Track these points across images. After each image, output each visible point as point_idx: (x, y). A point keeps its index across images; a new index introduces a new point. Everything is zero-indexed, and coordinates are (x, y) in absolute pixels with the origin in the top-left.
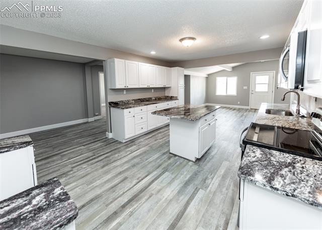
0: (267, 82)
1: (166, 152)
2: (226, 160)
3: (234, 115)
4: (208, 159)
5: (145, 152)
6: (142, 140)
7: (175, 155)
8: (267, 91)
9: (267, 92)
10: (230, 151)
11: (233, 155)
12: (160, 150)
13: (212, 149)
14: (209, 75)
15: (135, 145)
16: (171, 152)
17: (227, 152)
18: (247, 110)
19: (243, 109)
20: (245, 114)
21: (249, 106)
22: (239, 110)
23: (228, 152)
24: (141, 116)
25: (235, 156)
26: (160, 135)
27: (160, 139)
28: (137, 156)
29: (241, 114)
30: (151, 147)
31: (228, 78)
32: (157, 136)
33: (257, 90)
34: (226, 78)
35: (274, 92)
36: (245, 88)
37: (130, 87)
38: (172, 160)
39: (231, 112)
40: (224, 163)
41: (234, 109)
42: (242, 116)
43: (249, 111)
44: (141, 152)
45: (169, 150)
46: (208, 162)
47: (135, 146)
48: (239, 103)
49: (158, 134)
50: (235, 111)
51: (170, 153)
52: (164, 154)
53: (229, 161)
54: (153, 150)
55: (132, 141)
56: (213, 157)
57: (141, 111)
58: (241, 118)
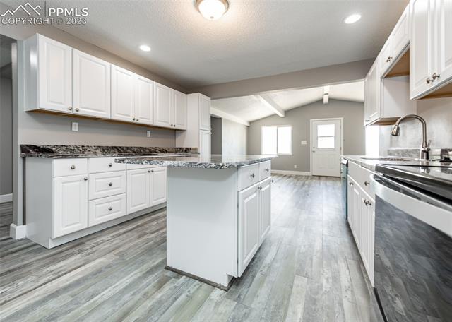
0: (333, 135)
1: (157, 267)
2: (300, 272)
3: (291, 183)
4: (258, 275)
5: (99, 271)
6: (106, 238)
7: (179, 273)
8: (333, 147)
9: (334, 150)
10: (303, 249)
11: (311, 259)
12: (143, 262)
13: (266, 248)
14: (250, 123)
15: (80, 252)
16: (169, 264)
17: (296, 253)
18: (307, 177)
19: (302, 176)
20: (307, 182)
21: (309, 171)
22: (296, 177)
23: (299, 253)
24: (109, 181)
25: (315, 259)
26: (155, 223)
27: (153, 233)
28: (66, 289)
29: (300, 183)
30: (121, 255)
31: (279, 128)
32: (147, 226)
33: (320, 146)
34: (275, 128)
35: (342, 149)
36: (304, 143)
37: (83, 112)
38: (167, 287)
39: (286, 181)
40: (296, 282)
41: (290, 177)
42: (303, 185)
43: (311, 179)
44: (87, 273)
45: (165, 260)
46: (261, 283)
47: (78, 256)
48: (295, 166)
49: (151, 221)
50: (291, 178)
51: (168, 268)
52: (150, 271)
53: (306, 275)
54: (124, 262)
55: (77, 243)
56: (270, 267)
57: (108, 169)
58: (304, 188)
